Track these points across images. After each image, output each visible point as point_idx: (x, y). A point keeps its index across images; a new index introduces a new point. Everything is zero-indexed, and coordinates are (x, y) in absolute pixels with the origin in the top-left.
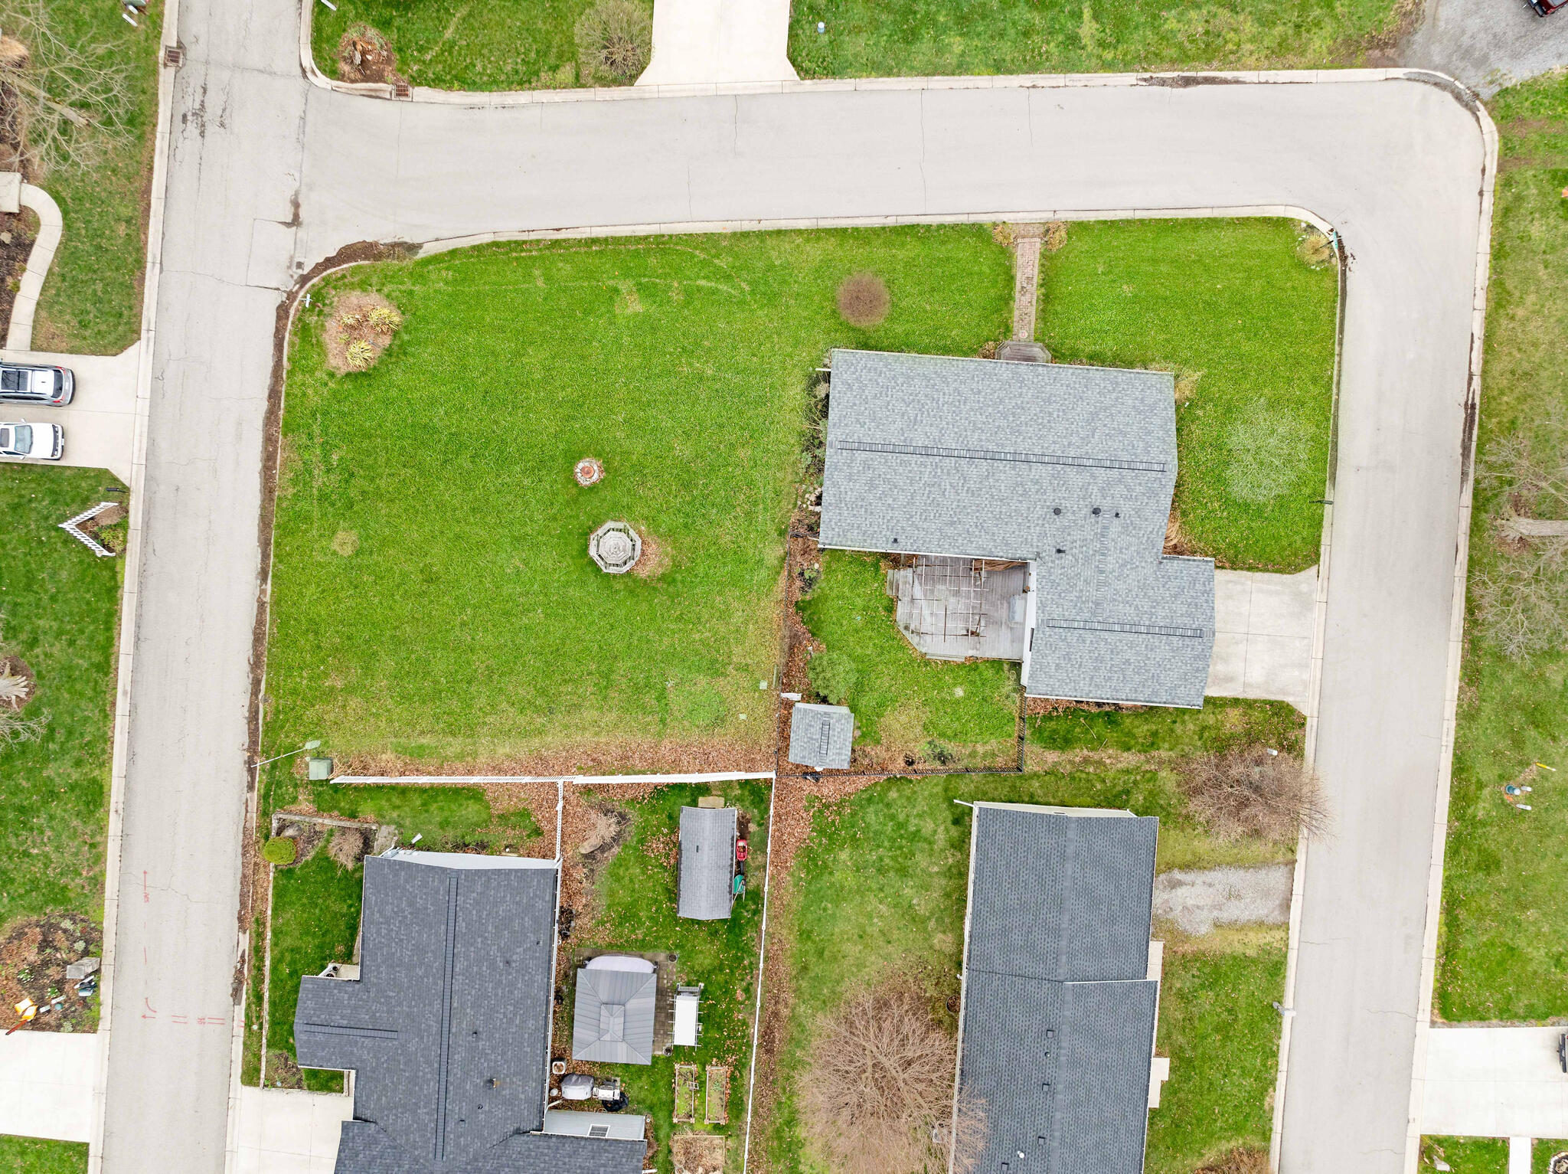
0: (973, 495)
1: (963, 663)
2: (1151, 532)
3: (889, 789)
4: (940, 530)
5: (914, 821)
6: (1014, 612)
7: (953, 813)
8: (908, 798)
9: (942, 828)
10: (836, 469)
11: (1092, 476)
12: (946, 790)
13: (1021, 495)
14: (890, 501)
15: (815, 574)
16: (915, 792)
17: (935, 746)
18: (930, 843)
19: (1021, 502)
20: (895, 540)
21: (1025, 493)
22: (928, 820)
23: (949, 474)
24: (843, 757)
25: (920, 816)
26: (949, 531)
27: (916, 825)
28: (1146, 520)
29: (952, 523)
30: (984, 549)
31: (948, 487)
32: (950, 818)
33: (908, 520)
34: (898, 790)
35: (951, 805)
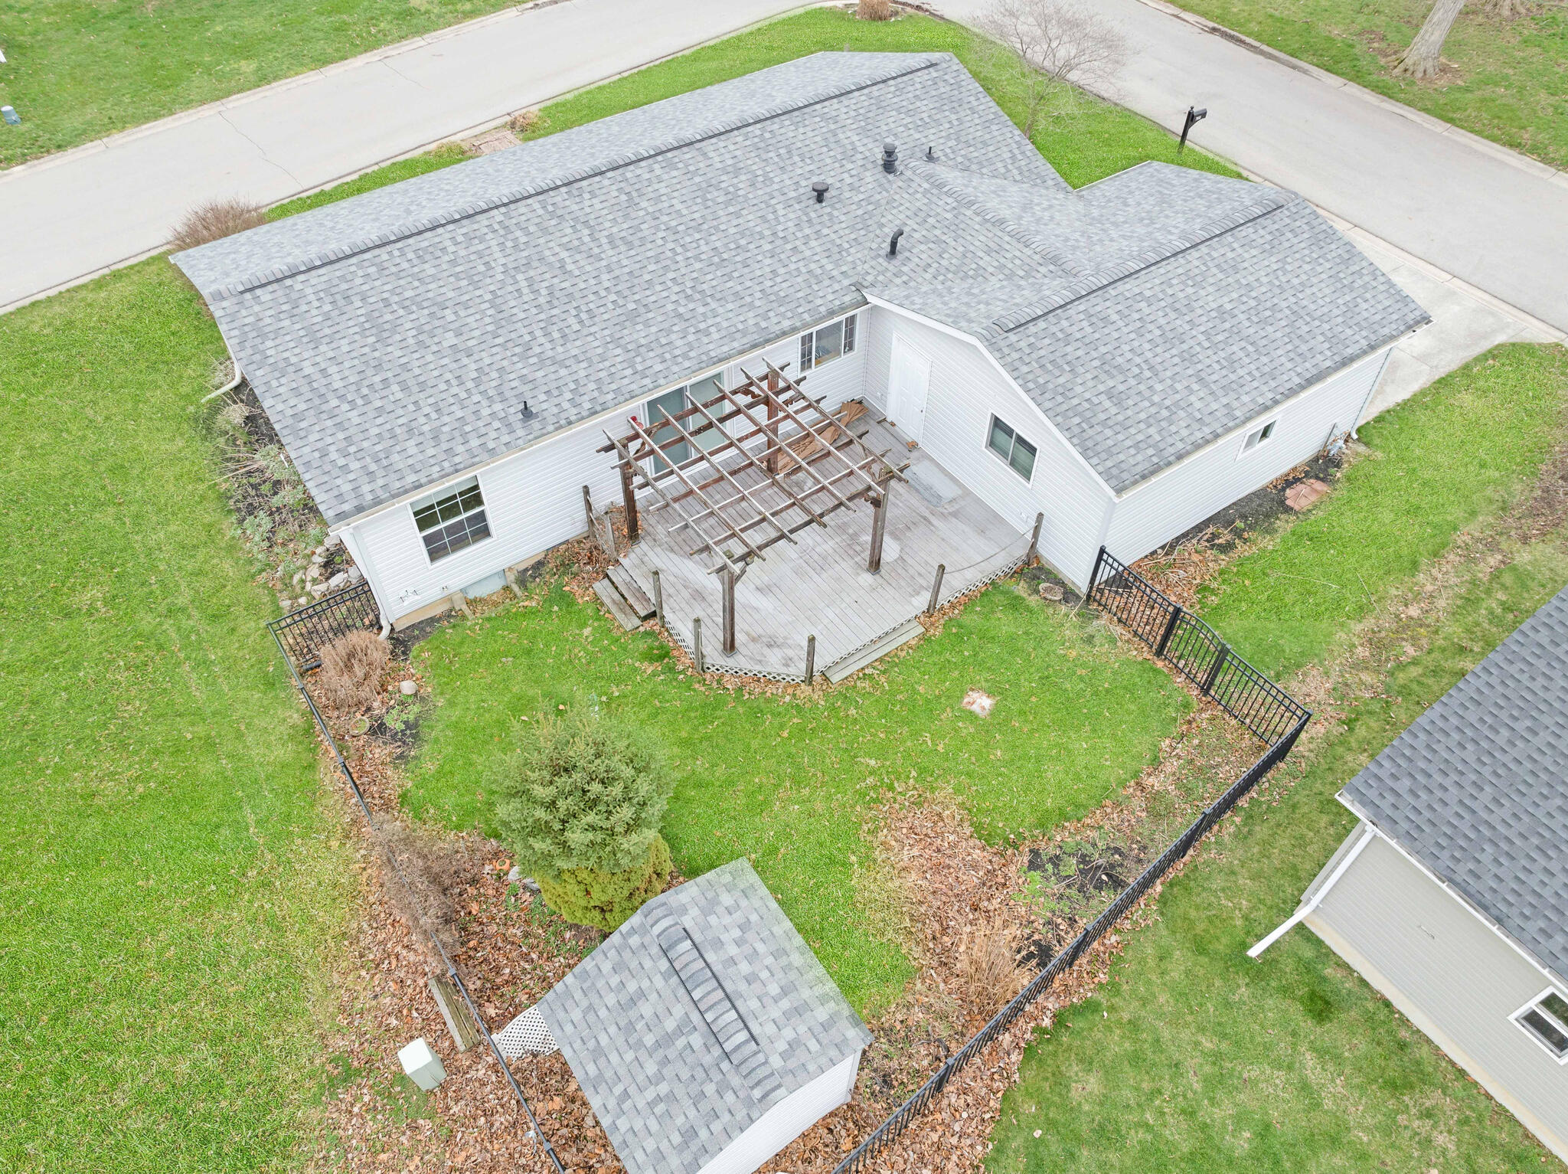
0: (630, 245)
1: (923, 637)
2: (1013, 157)
3: (1060, 1081)
4: (616, 341)
5: (1221, 1113)
6: (929, 488)
7: (1285, 991)
8: (1136, 1059)
9: (1310, 1059)
10: (262, 336)
11: (824, 118)
12: (1200, 947)
13: (728, 203)
14: (450, 339)
15: (416, 709)
16: (1134, 1025)
17: (1055, 860)
18: (1334, 1142)
19: (738, 215)
20: (527, 412)
21: (732, 197)
22: (1252, 1072)
23: (545, 231)
24: (822, 1014)
25: (1217, 1082)
26: (639, 334)
27: (1240, 1119)
28: (985, 144)
29: (633, 317)
30: (744, 333)
31: (564, 254)
32: (1296, 1012)
33: (523, 357)
34: (1087, 1063)
35: (1261, 971)
